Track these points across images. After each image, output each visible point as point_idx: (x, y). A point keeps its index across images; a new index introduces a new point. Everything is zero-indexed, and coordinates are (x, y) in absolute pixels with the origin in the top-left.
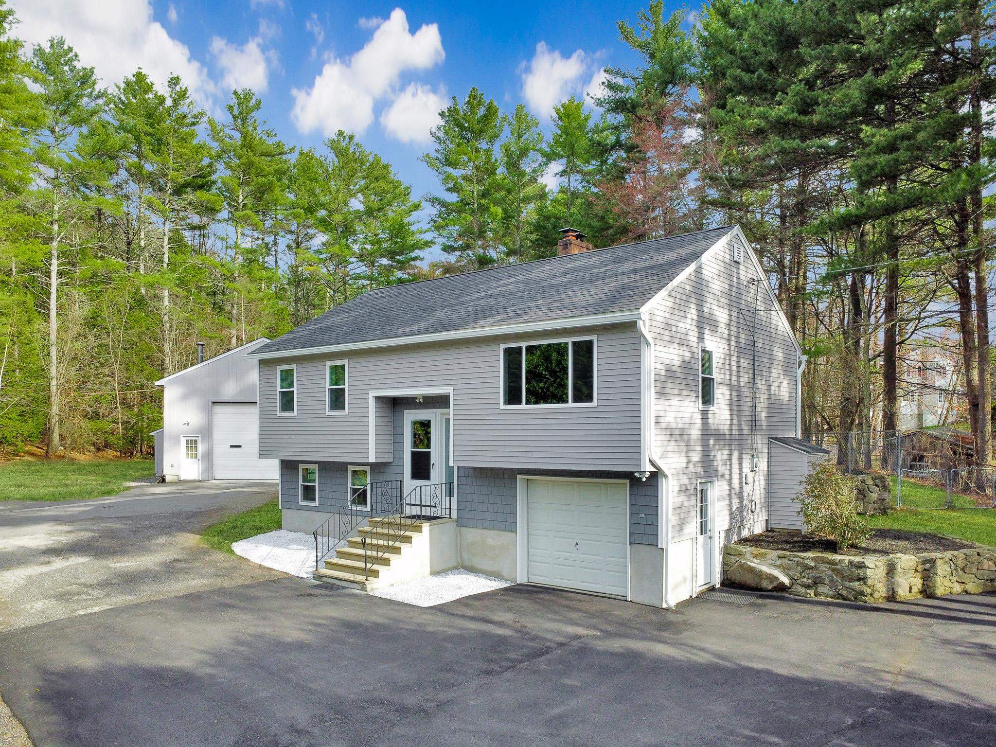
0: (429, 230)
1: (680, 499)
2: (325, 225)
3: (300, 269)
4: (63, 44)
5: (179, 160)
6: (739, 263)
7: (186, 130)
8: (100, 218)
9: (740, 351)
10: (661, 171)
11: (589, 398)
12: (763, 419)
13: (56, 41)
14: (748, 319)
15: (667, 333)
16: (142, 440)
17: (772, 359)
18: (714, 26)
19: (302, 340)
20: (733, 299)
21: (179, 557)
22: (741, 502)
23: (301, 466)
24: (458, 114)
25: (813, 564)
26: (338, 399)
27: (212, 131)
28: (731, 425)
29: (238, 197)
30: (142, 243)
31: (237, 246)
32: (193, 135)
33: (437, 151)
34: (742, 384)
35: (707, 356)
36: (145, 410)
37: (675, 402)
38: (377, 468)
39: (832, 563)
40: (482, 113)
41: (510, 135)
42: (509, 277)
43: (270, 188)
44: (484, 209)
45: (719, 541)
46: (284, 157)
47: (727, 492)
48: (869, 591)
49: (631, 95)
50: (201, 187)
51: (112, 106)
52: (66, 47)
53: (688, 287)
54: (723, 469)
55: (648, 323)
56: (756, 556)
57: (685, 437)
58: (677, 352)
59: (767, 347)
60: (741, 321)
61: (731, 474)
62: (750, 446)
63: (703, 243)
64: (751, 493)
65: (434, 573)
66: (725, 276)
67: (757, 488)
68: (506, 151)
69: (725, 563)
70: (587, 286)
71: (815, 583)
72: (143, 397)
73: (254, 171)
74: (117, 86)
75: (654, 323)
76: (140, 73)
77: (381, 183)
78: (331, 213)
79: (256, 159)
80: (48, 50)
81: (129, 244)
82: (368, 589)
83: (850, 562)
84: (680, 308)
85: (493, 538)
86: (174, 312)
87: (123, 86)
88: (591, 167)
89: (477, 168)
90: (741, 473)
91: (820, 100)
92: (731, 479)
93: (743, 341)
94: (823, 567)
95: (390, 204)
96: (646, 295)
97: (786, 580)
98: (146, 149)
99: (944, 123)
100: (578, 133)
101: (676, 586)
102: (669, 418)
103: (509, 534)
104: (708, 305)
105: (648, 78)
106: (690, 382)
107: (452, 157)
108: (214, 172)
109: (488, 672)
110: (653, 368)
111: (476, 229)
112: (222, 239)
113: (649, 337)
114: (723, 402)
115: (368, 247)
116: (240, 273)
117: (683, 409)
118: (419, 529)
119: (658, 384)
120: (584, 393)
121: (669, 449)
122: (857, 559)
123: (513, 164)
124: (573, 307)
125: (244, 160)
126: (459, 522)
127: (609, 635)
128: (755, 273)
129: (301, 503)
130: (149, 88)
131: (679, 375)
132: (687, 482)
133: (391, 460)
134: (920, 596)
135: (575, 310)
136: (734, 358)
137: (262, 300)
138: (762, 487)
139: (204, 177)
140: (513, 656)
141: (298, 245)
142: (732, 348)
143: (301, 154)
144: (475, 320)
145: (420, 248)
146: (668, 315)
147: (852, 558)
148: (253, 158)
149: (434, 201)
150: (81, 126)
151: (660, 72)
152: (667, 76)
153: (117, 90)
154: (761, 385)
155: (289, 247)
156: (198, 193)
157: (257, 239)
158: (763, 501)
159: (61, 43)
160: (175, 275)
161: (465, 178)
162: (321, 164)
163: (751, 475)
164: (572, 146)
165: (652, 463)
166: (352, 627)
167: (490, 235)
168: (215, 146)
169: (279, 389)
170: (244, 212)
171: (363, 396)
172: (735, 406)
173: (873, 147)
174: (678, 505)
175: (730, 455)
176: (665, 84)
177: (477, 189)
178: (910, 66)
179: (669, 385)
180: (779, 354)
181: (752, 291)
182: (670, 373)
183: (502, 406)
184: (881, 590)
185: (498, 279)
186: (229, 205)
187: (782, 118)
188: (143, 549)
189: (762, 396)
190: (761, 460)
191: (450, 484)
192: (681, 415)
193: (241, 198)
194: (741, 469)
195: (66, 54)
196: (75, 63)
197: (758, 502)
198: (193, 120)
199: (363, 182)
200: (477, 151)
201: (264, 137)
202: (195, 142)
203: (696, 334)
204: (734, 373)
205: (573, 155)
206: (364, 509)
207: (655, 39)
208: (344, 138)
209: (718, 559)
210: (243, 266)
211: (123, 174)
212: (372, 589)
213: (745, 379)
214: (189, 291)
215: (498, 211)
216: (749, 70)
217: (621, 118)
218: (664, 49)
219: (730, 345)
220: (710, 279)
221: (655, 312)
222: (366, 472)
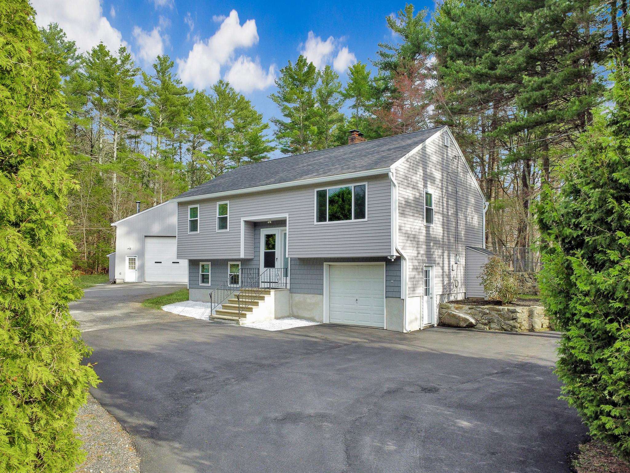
0: (273, 140)
1: (414, 273)
2: (211, 137)
3: (195, 163)
4: (57, 27)
5: (125, 96)
6: (447, 147)
7: (128, 78)
8: (75, 131)
9: (449, 196)
10: (412, 104)
11: (363, 217)
12: (463, 235)
13: (53, 26)
14: (453, 178)
15: (406, 181)
16: (98, 264)
17: (467, 202)
18: (443, 20)
19: (203, 191)
20: (444, 166)
21: (132, 311)
22: (450, 280)
23: (201, 263)
24: (291, 70)
25: (488, 312)
26: (223, 223)
27: (145, 79)
28: (443, 236)
29: (159, 119)
30: (101, 146)
31: (157, 148)
32: (133, 82)
33: (279, 92)
34: (450, 214)
35: (429, 196)
36: (100, 245)
37: (411, 219)
38: (245, 262)
39: (498, 310)
40: (306, 70)
41: (321, 84)
42: (320, 156)
43: (178, 113)
44: (306, 127)
45: (436, 301)
46: (186, 95)
47: (441, 273)
48: (519, 325)
49: (394, 60)
50: (137, 113)
51: (85, 64)
52: (58, 29)
53: (418, 158)
54: (438, 260)
55: (395, 174)
56: (457, 309)
57: (416, 239)
58: (412, 192)
59: (465, 195)
60: (449, 179)
61: (443, 264)
62: (454, 249)
63: (427, 135)
64: (455, 276)
65: (277, 318)
66: (439, 153)
67: (459, 273)
68: (319, 93)
69: (440, 313)
70: (363, 158)
71: (489, 322)
72: (99, 238)
73: (169, 103)
74: (88, 53)
75: (398, 175)
76: (102, 45)
77: (245, 111)
78: (214, 129)
79: (170, 96)
80: (48, 31)
81: (92, 147)
82: (241, 324)
83: (508, 310)
84: (413, 168)
85: (310, 299)
86: (120, 186)
87: (91, 52)
88: (371, 103)
89: (303, 103)
90: (449, 264)
91: (500, 62)
92: (443, 266)
93: (450, 190)
94: (494, 313)
95: (250, 124)
96: (394, 160)
97: (473, 321)
98: (104, 90)
99: (568, 74)
100: (362, 82)
101: (411, 322)
102: (407, 228)
103: (319, 296)
104: (430, 168)
105: (404, 49)
106: (419, 210)
107: (288, 96)
108: (144, 104)
109: (307, 354)
110: (397, 199)
111: (301, 139)
112: (148, 144)
113: (395, 182)
114: (438, 223)
115: (237, 150)
116: (160, 165)
117: (415, 224)
118: (269, 293)
119: (401, 209)
120: (360, 214)
121: (407, 245)
122: (511, 308)
123: (324, 101)
124: (355, 167)
125: (163, 97)
126: (291, 291)
127: (373, 341)
128: (457, 153)
129: (200, 285)
130: (107, 54)
131: (413, 205)
132: (417, 264)
133: (253, 257)
134: (548, 329)
135: (355, 169)
136: (445, 199)
137: (172, 180)
138: (462, 273)
139: (139, 107)
140: (320, 348)
141: (194, 148)
142: (444, 194)
143: (197, 94)
144: (301, 177)
145: (268, 152)
146: (406, 172)
147: (509, 308)
148: (169, 96)
149: (277, 122)
150: (67, 76)
151: (411, 47)
152: (415, 49)
153: (87, 55)
154: (461, 216)
155: (188, 150)
156: (135, 116)
157: (170, 145)
158: (462, 281)
159: (56, 27)
160: (121, 165)
161: (296, 109)
162: (209, 100)
163: (455, 266)
164: (359, 90)
165: (397, 251)
166: (233, 338)
167: (310, 143)
168: (146, 89)
169: (189, 219)
170: (163, 128)
171: (238, 221)
172: (446, 225)
173: (530, 88)
174: (412, 276)
175: (443, 253)
176: (414, 53)
177: (302, 115)
178: (549, 42)
179: (407, 210)
180: (472, 200)
181: (456, 163)
182: (407, 203)
183: (316, 223)
184: (526, 325)
185: (314, 157)
186: (153, 123)
187: (479, 72)
188: (111, 308)
189: (462, 222)
190: (461, 258)
191: (286, 270)
192: (414, 227)
193: (161, 119)
194: (449, 261)
195: (59, 33)
196: (64, 39)
197: (459, 281)
198: (133, 73)
199: (233, 111)
200: (303, 93)
201: (175, 84)
202: (134, 86)
203: (423, 184)
204: (445, 207)
205: (360, 95)
206: (238, 286)
207: (408, 27)
208: (223, 84)
209: (436, 311)
210: (162, 160)
211: (90, 105)
212: (243, 324)
213: (451, 212)
214: (128, 174)
215: (315, 128)
216: (462, 44)
217: (388, 73)
218: (414, 33)
219: (442, 192)
220: (430, 154)
221: (399, 169)
222: (238, 265)
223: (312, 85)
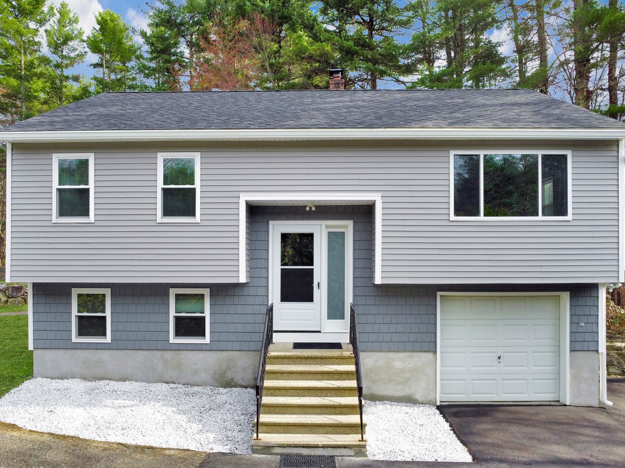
23: (76, 292)
26: (180, 202)
38: (222, 290)
103: (425, 354)
118: (351, 361)
129: (74, 340)
169: (56, 185)
171: (229, 200)
183: (453, 217)
206: (199, 342)
222: (203, 295)
223: (42, 22)
